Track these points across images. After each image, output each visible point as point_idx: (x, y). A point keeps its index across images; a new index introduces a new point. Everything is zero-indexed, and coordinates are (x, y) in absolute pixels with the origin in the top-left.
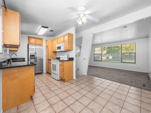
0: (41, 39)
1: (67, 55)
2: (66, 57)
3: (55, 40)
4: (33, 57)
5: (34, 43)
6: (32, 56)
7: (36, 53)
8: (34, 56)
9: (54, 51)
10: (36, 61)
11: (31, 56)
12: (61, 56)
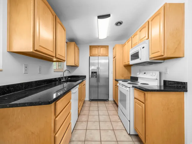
0: (106, 47)
1: (158, 73)
2: (155, 78)
3: (127, 42)
4: (95, 74)
5: (97, 54)
6: (94, 72)
7: (98, 68)
8: (96, 72)
9: (125, 64)
10: (98, 81)
11: (92, 72)
12: (139, 75)
